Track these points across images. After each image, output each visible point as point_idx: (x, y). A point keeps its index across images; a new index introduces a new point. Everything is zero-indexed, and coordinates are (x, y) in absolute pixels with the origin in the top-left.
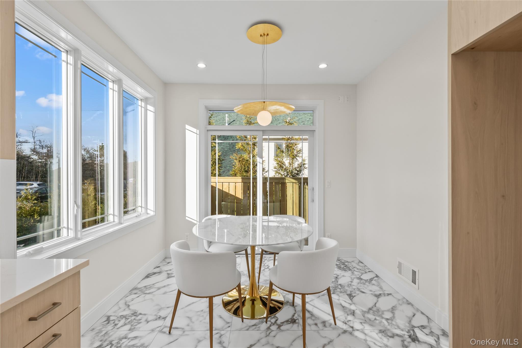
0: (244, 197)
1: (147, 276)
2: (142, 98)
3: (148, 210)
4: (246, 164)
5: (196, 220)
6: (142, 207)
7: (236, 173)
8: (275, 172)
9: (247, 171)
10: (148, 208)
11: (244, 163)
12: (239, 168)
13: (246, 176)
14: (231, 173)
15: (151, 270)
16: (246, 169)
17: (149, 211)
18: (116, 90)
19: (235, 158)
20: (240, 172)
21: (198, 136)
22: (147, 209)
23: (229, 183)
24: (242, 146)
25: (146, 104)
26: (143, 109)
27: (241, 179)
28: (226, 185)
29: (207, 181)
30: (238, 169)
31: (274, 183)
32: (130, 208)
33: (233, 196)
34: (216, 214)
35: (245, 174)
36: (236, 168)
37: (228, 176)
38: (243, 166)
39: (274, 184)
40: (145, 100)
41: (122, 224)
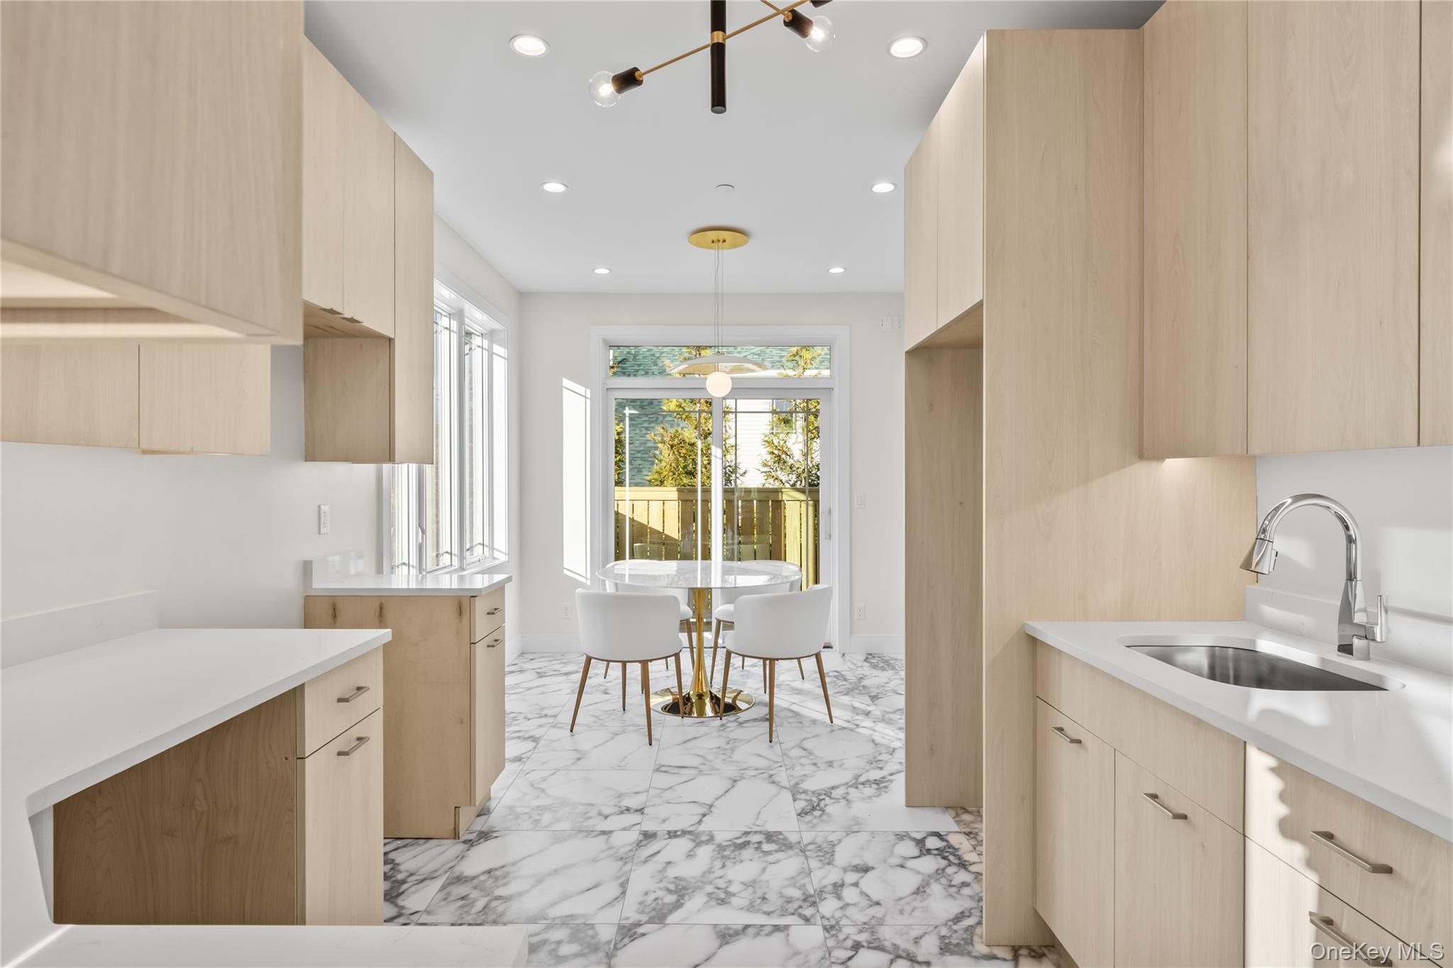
0: (683, 536)
2: (484, 331)
3: (495, 552)
4: (689, 453)
5: (584, 575)
6: (483, 545)
7: (664, 477)
8: (764, 474)
9: (692, 474)
10: (495, 546)
11: (684, 451)
12: (671, 465)
13: (689, 485)
14: (648, 477)
16: (690, 468)
17: (496, 554)
18: (455, 330)
19: (660, 439)
20: (674, 474)
21: (588, 401)
22: (492, 549)
23: (648, 501)
24: (680, 406)
25: (491, 342)
26: (485, 353)
27: (677, 493)
28: (641, 507)
29: (607, 499)
30: (668, 466)
31: (755, 502)
33: (659, 532)
34: (625, 559)
35: (686, 481)
36: (664, 464)
38: (680, 459)
39: (770, 504)
40: (490, 335)
41: (464, 570)
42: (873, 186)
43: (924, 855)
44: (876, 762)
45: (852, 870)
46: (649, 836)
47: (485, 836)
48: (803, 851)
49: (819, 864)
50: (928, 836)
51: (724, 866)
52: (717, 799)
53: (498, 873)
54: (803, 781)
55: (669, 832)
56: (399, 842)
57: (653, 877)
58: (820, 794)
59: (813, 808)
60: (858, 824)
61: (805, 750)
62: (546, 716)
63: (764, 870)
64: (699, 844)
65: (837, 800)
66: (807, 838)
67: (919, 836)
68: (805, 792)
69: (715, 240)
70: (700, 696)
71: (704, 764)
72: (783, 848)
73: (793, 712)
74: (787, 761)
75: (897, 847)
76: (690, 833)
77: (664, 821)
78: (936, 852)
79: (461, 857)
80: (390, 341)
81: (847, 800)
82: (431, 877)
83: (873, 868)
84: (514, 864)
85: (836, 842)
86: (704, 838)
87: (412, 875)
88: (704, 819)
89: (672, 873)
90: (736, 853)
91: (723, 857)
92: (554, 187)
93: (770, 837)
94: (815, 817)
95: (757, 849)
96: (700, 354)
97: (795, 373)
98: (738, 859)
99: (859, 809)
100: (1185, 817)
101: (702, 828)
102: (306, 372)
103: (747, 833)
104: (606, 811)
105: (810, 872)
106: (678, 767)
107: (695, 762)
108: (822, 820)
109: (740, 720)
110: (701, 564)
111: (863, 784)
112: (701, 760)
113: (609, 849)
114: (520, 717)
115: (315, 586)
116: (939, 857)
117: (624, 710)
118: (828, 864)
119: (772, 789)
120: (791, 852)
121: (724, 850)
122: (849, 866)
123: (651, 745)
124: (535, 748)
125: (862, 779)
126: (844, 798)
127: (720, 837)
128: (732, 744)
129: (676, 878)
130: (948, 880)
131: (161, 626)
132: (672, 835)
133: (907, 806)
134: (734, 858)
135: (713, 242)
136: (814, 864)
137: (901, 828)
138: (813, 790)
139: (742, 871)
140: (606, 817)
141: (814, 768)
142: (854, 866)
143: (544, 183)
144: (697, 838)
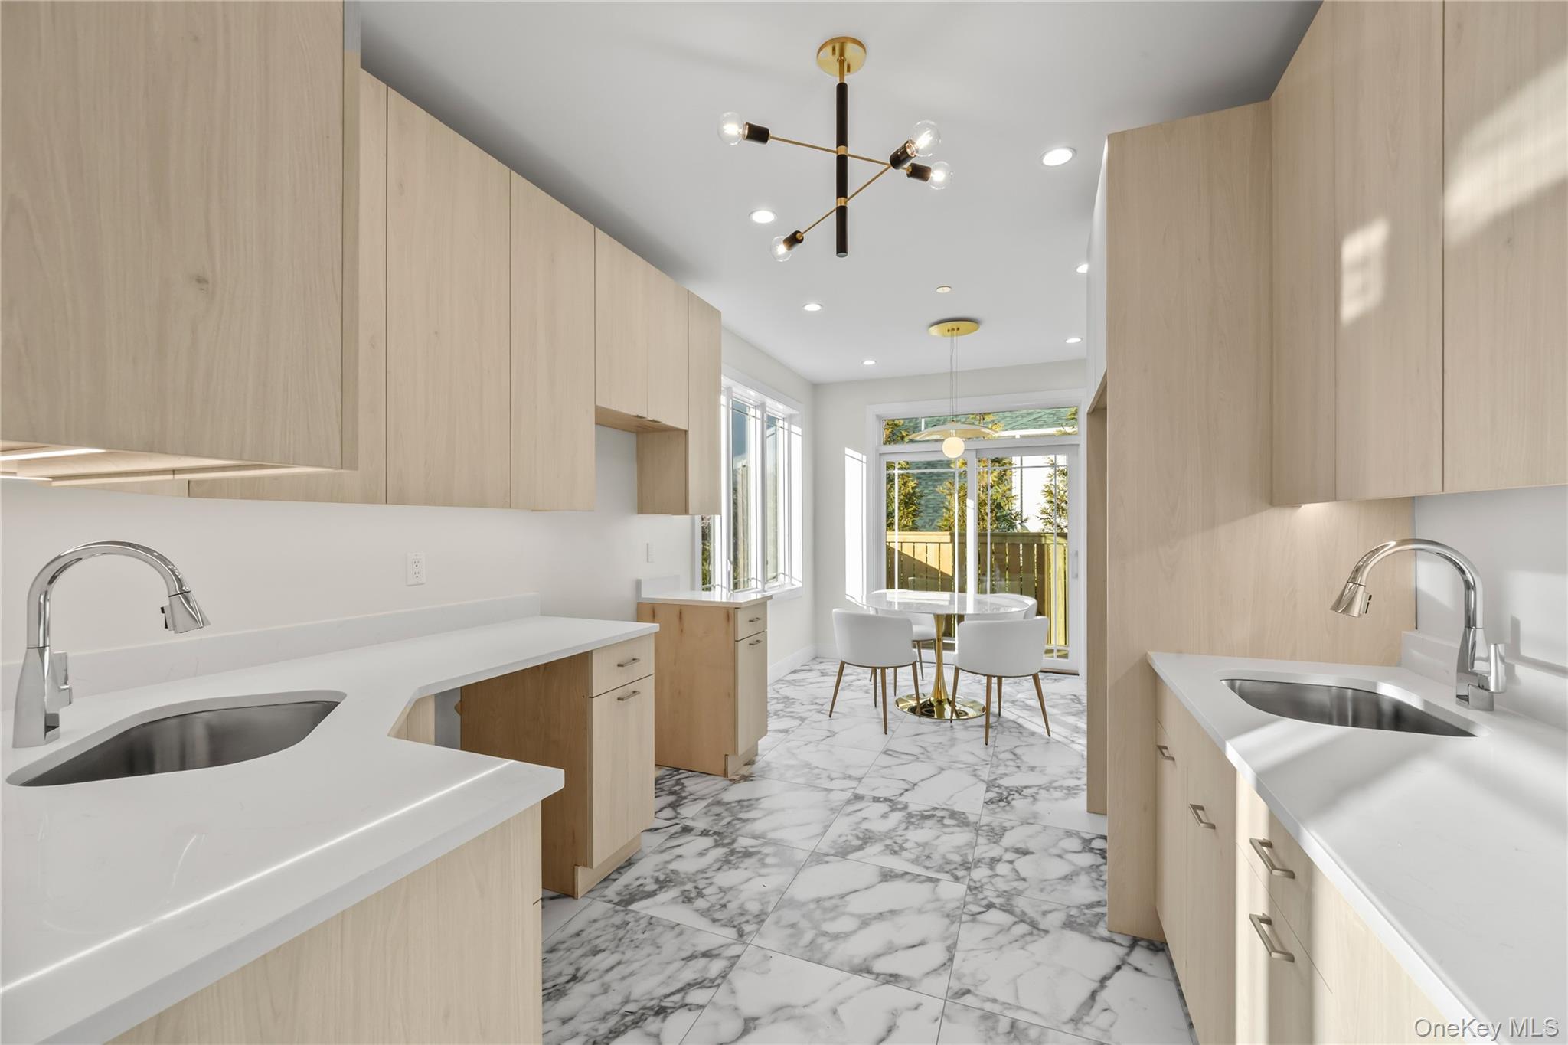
1: (794, 672)
2: (784, 417)
3: (794, 578)
5: (862, 594)
6: (784, 574)
8: (1043, 521)
10: (794, 575)
14: (938, 524)
15: (798, 667)
17: (794, 581)
19: (950, 491)
21: (865, 466)
22: (791, 578)
23: (929, 543)
25: (790, 424)
26: (786, 432)
28: (920, 548)
29: (879, 538)
31: (1021, 545)
32: (771, 574)
33: (935, 569)
34: (894, 588)
37: (934, 530)
39: (1021, 548)
40: (789, 419)
41: (765, 591)
42: (1077, 267)
43: (1086, 852)
44: (1077, 772)
45: (1013, 852)
46: (858, 798)
47: (746, 778)
48: (977, 830)
49: (986, 841)
50: (1097, 838)
51: (907, 828)
52: (922, 780)
53: (746, 803)
54: (1001, 778)
55: (874, 798)
56: (690, 773)
57: (850, 825)
58: (1012, 790)
59: (1002, 799)
60: (1035, 817)
61: (1015, 754)
62: (816, 704)
63: (938, 837)
64: (893, 810)
65: (1025, 797)
66: (985, 820)
67: (1088, 837)
68: (999, 786)
69: (950, 329)
70: (940, 702)
71: (922, 753)
72: (961, 825)
73: (1018, 724)
74: (995, 761)
75: (1062, 841)
76: (890, 801)
77: (874, 789)
78: (1098, 852)
79: (725, 789)
80: (686, 432)
81: (1034, 798)
82: (702, 798)
83: (1032, 853)
84: (757, 800)
85: (1009, 828)
86: (899, 806)
87: (691, 795)
88: (906, 793)
89: (865, 826)
90: (921, 821)
91: (909, 822)
92: (813, 307)
93: (953, 814)
94: (999, 807)
95: (939, 821)
96: (984, 419)
97: (1075, 430)
98: (920, 826)
99: (1041, 807)
100: (1214, 827)
101: (902, 799)
102: (638, 456)
103: (935, 809)
104: (834, 775)
105: (976, 845)
106: (901, 753)
107: (917, 751)
108: (1004, 811)
109: (967, 725)
110: (958, 596)
111: (1055, 788)
112: (922, 751)
113: (826, 801)
114: (798, 702)
115: (643, 596)
116: (1099, 856)
117: (876, 706)
118: (994, 843)
119: (973, 780)
120: (966, 829)
121: (912, 817)
122: (1013, 848)
123: (886, 733)
124: (800, 725)
125: (1056, 784)
126: (1032, 796)
127: (913, 808)
128: (953, 741)
129: (867, 830)
130: (1098, 874)
131: (541, 615)
132: (876, 800)
133: (1088, 811)
134: (918, 825)
135: (949, 331)
136: (982, 840)
137: (1071, 827)
138: (1007, 786)
139: (917, 835)
140: (832, 779)
141: (1016, 770)
142: (1016, 849)
143: (805, 306)
144: (893, 804)
